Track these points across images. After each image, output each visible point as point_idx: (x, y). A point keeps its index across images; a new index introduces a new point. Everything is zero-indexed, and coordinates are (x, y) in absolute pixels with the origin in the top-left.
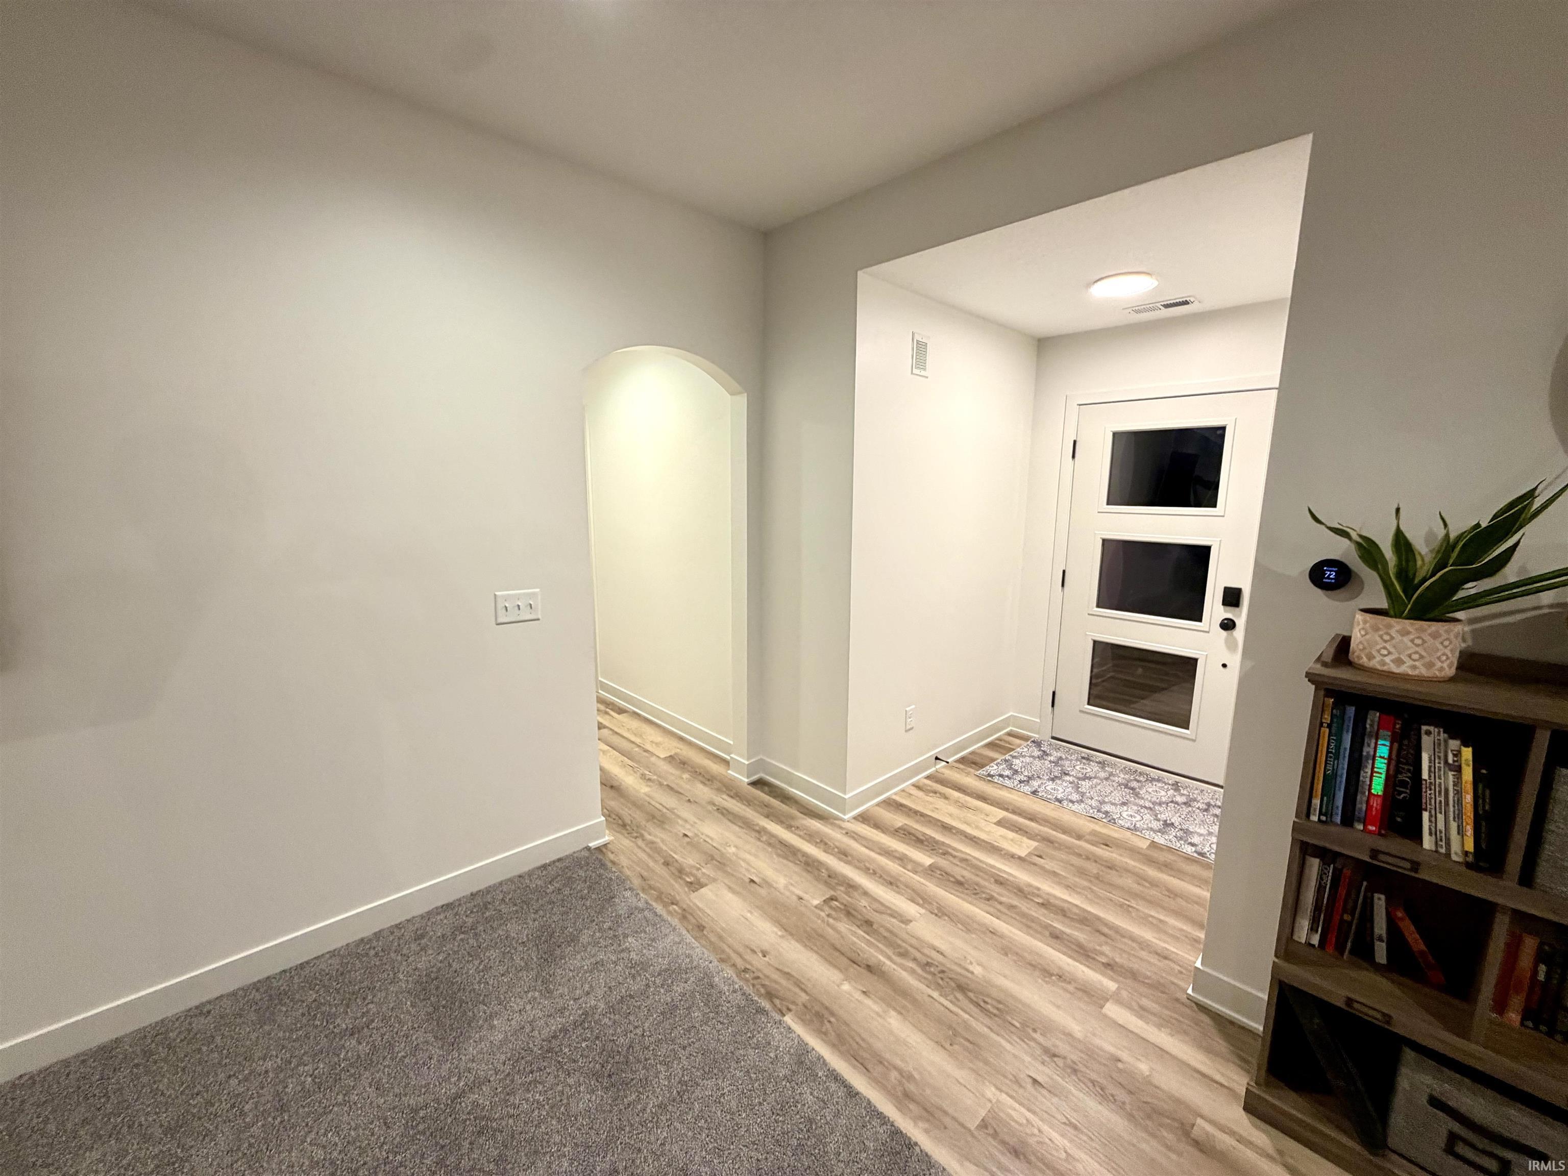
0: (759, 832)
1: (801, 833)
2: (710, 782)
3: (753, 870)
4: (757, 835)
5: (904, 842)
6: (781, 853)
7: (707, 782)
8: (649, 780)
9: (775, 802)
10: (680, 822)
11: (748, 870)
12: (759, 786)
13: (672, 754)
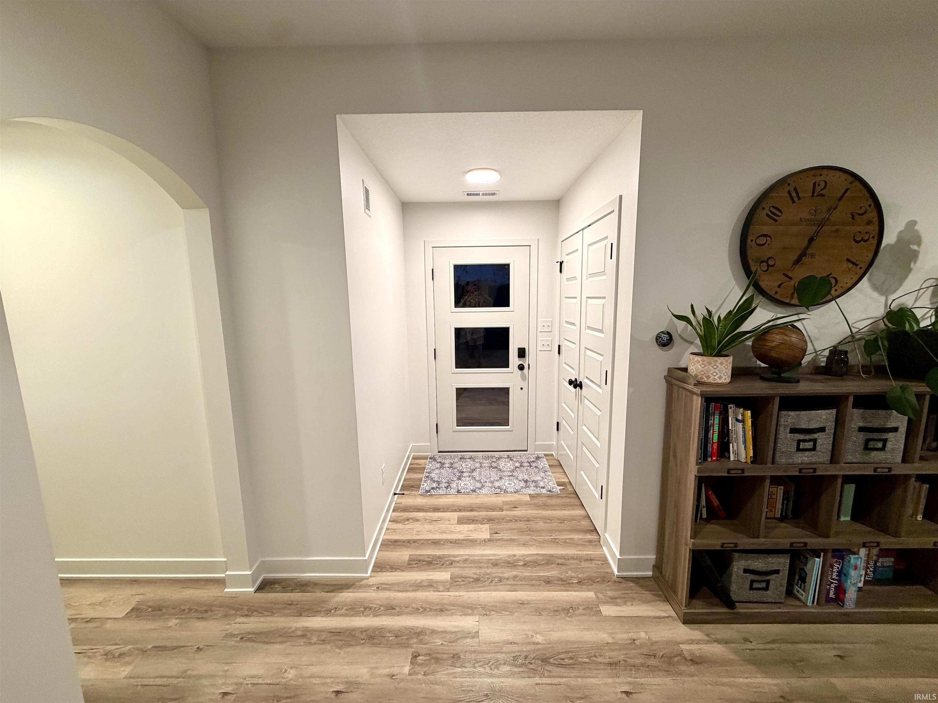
0: (303, 636)
1: (343, 611)
2: (210, 613)
3: (329, 680)
4: (305, 640)
5: (421, 571)
6: (342, 643)
7: (205, 615)
8: (122, 655)
9: (296, 596)
10: (205, 682)
11: (324, 684)
12: (267, 588)
13: (133, 604)
